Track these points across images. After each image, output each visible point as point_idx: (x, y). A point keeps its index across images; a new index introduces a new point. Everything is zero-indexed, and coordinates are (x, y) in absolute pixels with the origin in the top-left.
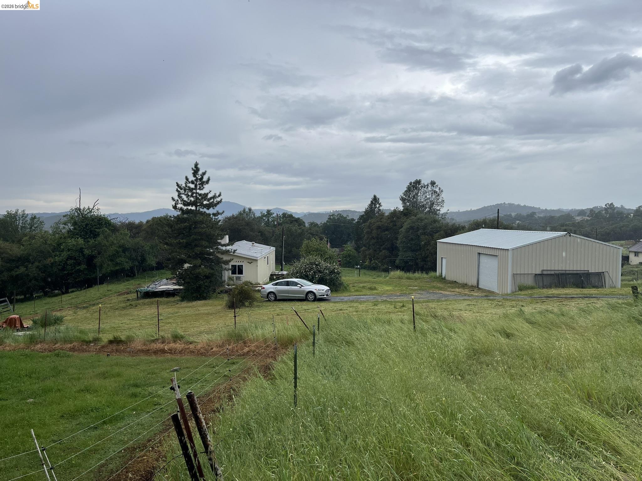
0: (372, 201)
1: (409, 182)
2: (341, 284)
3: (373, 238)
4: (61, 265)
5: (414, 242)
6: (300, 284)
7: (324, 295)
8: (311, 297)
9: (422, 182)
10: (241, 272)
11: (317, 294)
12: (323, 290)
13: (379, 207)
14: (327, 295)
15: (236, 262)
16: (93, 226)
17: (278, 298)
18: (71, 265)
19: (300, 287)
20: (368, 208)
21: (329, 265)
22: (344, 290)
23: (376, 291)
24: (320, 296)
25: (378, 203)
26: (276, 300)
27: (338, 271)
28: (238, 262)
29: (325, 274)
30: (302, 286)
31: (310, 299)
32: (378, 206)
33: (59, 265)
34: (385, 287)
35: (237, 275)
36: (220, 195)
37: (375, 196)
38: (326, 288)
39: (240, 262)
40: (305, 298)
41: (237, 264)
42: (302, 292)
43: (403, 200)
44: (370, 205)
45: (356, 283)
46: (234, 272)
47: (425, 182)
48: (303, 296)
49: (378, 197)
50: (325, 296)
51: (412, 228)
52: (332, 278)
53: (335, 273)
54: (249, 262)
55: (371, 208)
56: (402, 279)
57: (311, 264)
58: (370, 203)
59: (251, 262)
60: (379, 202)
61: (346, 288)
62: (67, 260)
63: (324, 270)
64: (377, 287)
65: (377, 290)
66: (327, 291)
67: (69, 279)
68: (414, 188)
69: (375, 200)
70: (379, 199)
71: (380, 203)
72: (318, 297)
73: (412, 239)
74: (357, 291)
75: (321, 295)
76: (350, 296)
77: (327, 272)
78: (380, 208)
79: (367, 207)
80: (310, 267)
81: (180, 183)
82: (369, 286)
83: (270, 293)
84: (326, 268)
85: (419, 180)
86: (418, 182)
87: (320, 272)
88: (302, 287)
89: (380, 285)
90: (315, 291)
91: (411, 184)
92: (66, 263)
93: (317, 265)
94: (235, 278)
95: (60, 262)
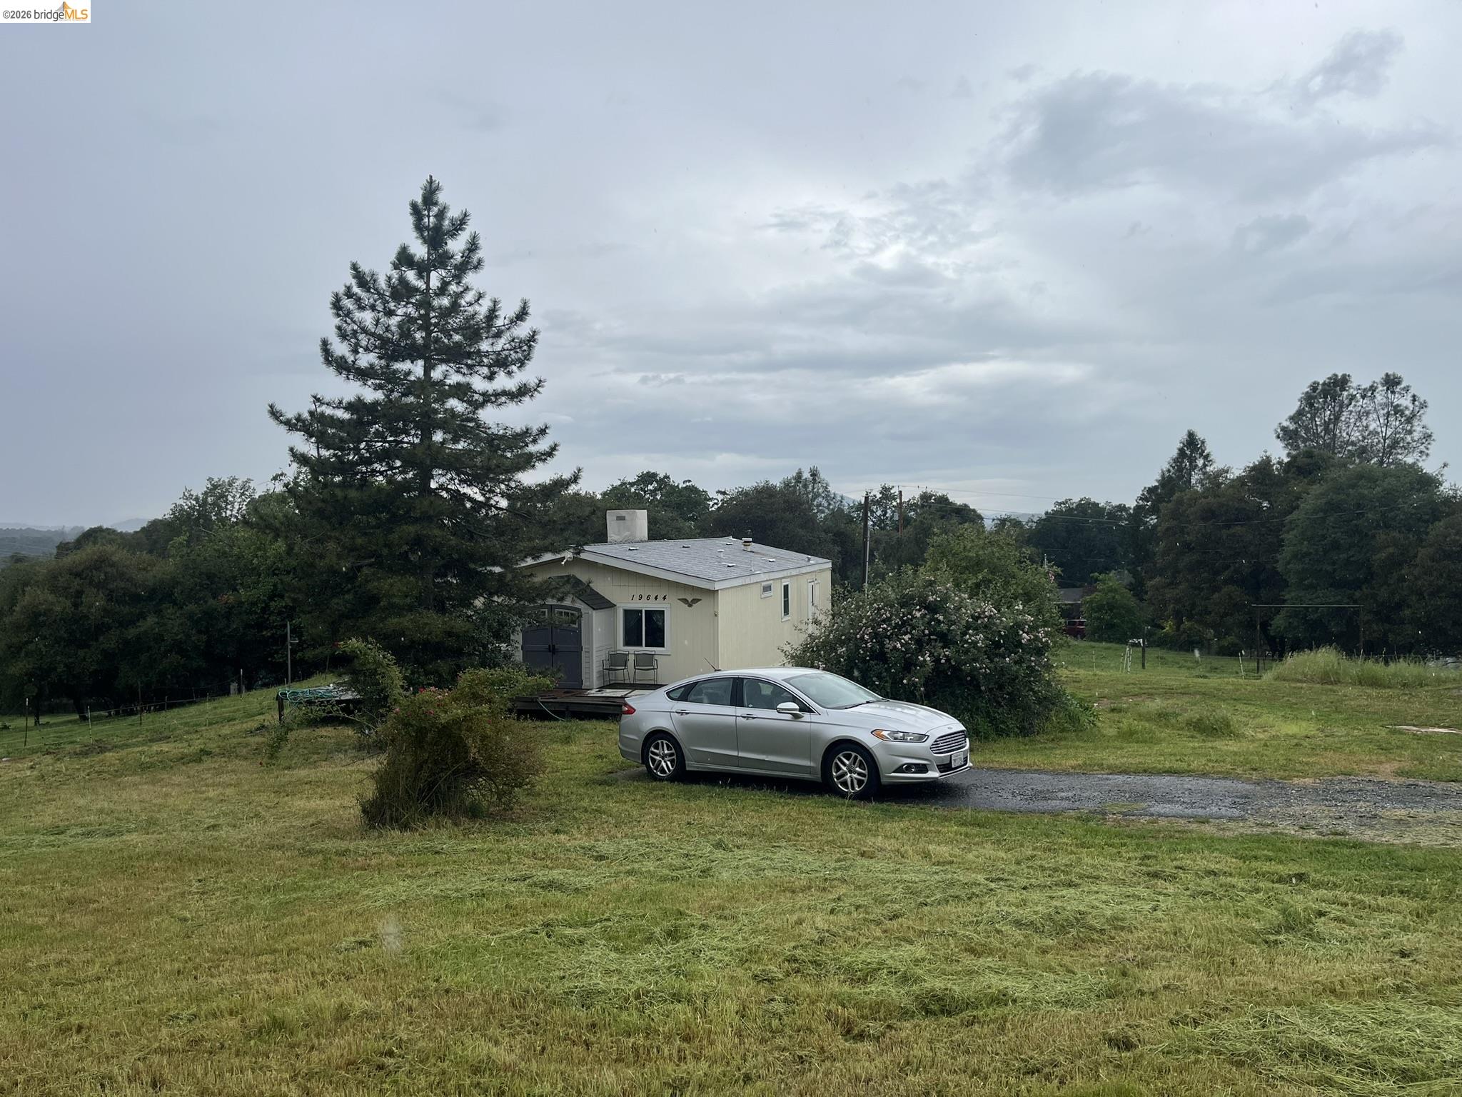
0: (1181, 451)
1: (1310, 382)
2: (1051, 700)
3: (1188, 547)
4: (256, 613)
5: (1343, 556)
6: (794, 699)
7: (923, 769)
8: (850, 773)
9: (1354, 382)
10: (656, 637)
11: (881, 756)
12: (921, 738)
13: (1205, 466)
14: (945, 767)
15: (641, 597)
17: (692, 765)
18: (280, 613)
19: (796, 717)
20: (1169, 471)
21: (989, 609)
22: (1063, 730)
23: (1230, 746)
24: (899, 770)
25: (1201, 455)
26: (684, 776)
27: (1036, 638)
28: (648, 598)
29: (967, 652)
30: (809, 710)
31: (845, 784)
32: (1200, 462)
33: (251, 613)
34: (1267, 718)
35: (643, 649)
36: (522, 315)
37: (1191, 435)
38: (940, 724)
39: (652, 598)
40: (817, 776)
41: (645, 606)
42: (801, 742)
43: (1287, 435)
44: (1176, 460)
45: (1127, 694)
46: (632, 637)
47: (1360, 380)
48: (808, 764)
49: (1200, 435)
50: (933, 774)
51: (1332, 507)
52: (1002, 672)
53: (1020, 644)
54: (685, 601)
55: (1180, 469)
56: (1337, 682)
57: (906, 602)
58: (1175, 453)
59: (695, 601)
60: (1204, 452)
61: (1073, 719)
62: (271, 598)
63: (964, 634)
64: (1235, 719)
65: (1237, 736)
66: (947, 741)
67: (278, 653)
68: (1325, 397)
69: (1192, 447)
70: (1203, 443)
71: (1208, 455)
72: (890, 776)
73: (1336, 546)
74: (1129, 736)
75: (909, 768)
76: (1084, 770)
77: (975, 643)
78: (1208, 469)
79: (1166, 466)
80: (897, 615)
81: (365, 268)
82: (1193, 713)
83: (657, 735)
84: (976, 623)
85: (1344, 376)
86: (1339, 383)
87: (946, 640)
88: (807, 717)
89: (1240, 706)
90: (870, 741)
91: (1314, 387)
92: (267, 606)
93: (932, 609)
94: (631, 658)
95: (254, 604)
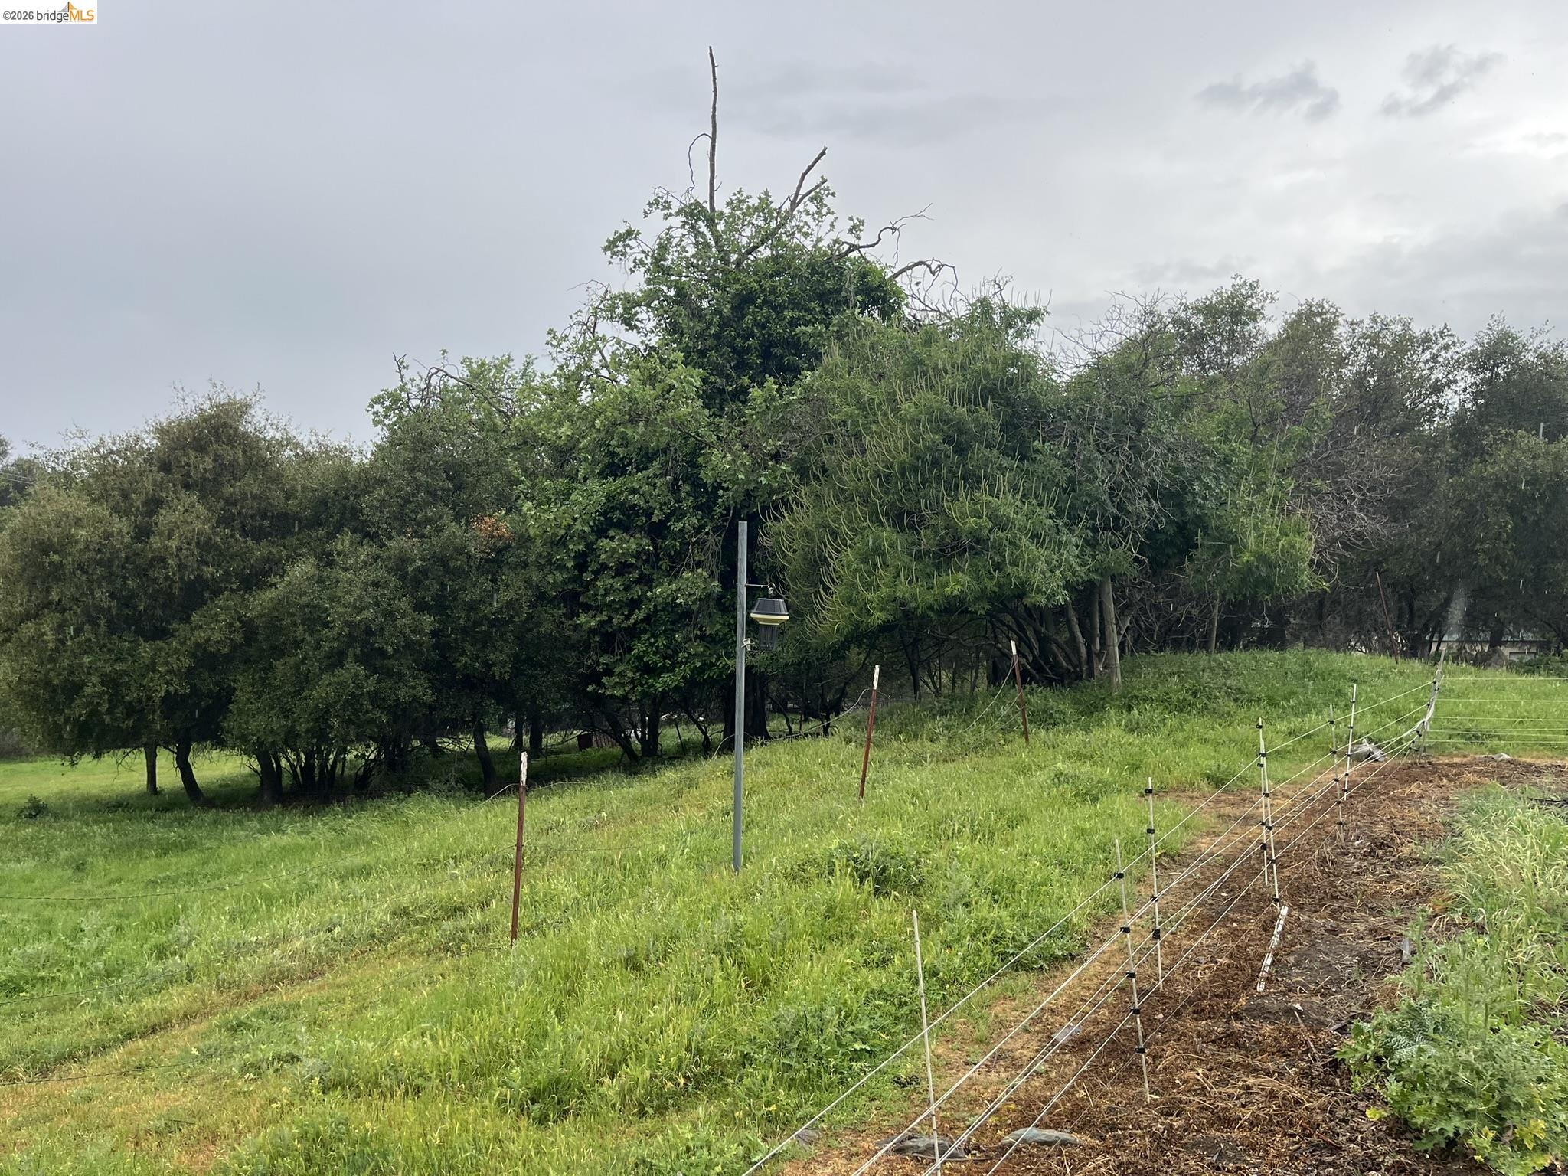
16: (779, 309)
